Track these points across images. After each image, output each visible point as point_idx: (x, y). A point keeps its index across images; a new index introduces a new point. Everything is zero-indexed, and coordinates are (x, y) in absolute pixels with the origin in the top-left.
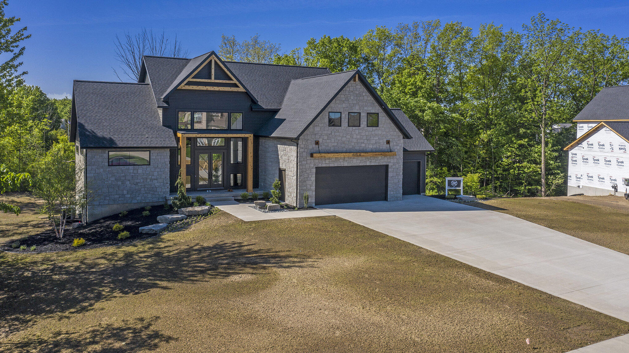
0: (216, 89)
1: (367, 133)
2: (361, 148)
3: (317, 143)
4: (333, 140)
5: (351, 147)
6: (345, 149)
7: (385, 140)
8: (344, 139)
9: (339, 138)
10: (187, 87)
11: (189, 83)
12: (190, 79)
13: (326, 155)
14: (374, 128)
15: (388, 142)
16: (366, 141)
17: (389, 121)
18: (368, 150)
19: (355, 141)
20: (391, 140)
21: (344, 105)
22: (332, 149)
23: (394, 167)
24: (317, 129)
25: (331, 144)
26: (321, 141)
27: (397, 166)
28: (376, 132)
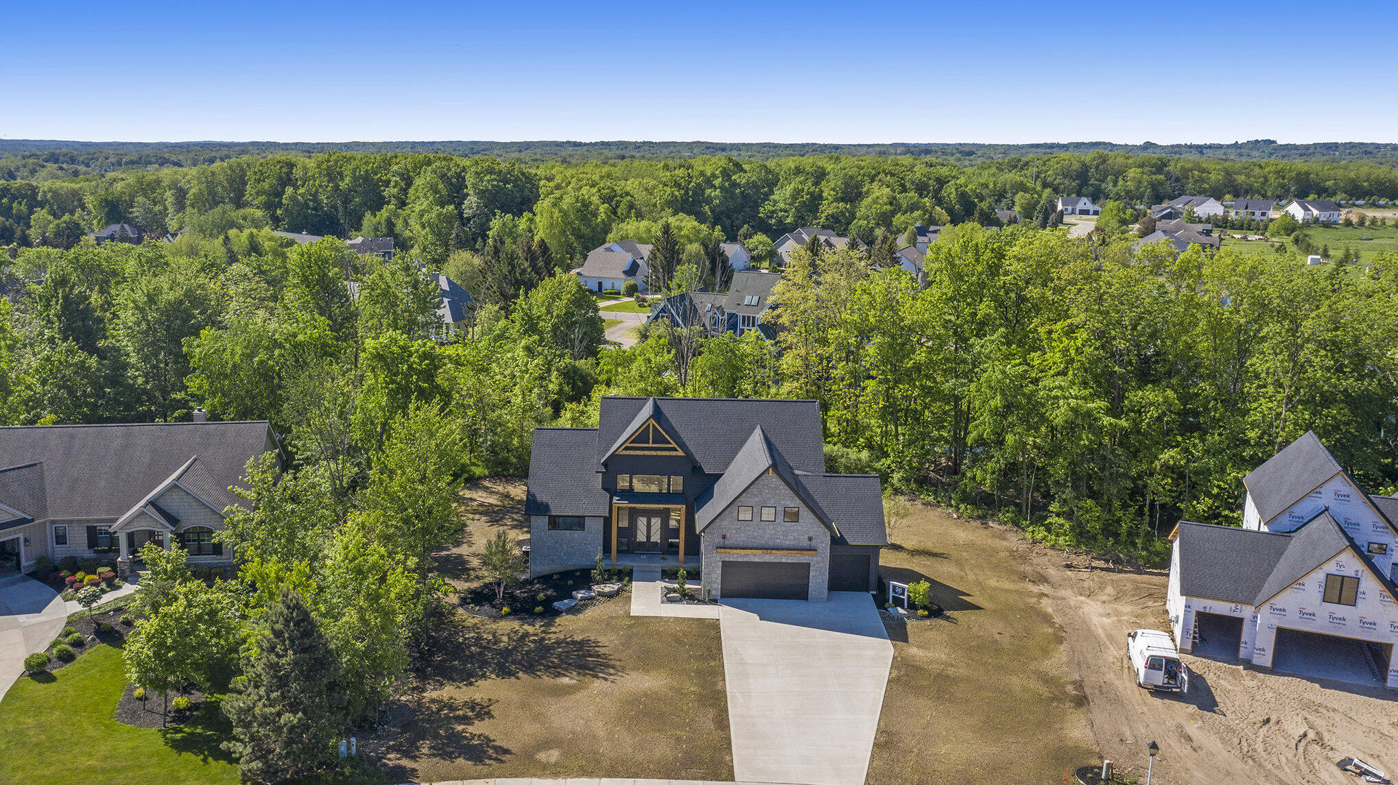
0: (654, 453)
1: (784, 529)
2: (776, 545)
3: (724, 537)
4: (742, 535)
5: (763, 543)
6: (755, 546)
7: (806, 537)
8: (756, 534)
9: (749, 533)
10: (625, 453)
11: (627, 448)
12: (627, 444)
13: (731, 551)
14: (793, 524)
15: (810, 539)
16: (782, 537)
17: (812, 516)
18: (784, 546)
19: (768, 536)
21: (756, 499)
22: (741, 544)
24: (724, 523)
25: (740, 539)
26: (728, 535)
27: (822, 565)
28: (796, 528)
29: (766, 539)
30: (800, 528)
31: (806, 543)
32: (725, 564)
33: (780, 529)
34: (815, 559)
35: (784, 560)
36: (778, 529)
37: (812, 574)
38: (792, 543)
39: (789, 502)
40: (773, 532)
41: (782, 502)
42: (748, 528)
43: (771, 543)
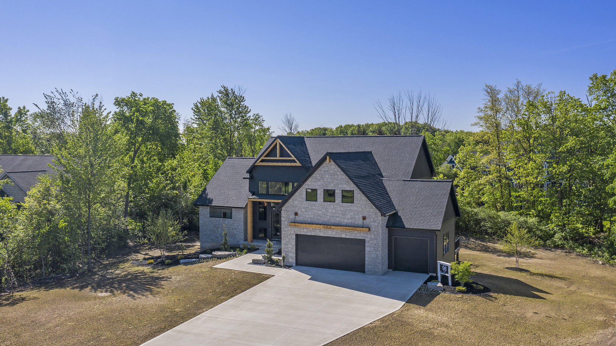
0: (280, 164)
1: (342, 209)
2: (336, 222)
3: (296, 214)
4: (310, 213)
5: (326, 220)
7: (361, 216)
8: (320, 212)
9: (315, 211)
10: (261, 164)
11: (263, 161)
12: (262, 158)
13: (302, 226)
14: (349, 204)
15: (364, 218)
16: (341, 215)
18: (343, 224)
19: (329, 214)
20: (367, 216)
21: (319, 183)
22: (309, 220)
23: (371, 242)
24: (296, 203)
25: (308, 216)
26: (299, 213)
27: (375, 241)
28: (352, 208)
29: (328, 217)
30: (355, 208)
31: (360, 222)
32: (298, 237)
33: (339, 209)
34: (369, 236)
35: (344, 236)
36: (337, 209)
37: (367, 249)
38: (350, 221)
39: (345, 186)
40: (334, 211)
41: (340, 186)
42: (314, 207)
43: (332, 221)
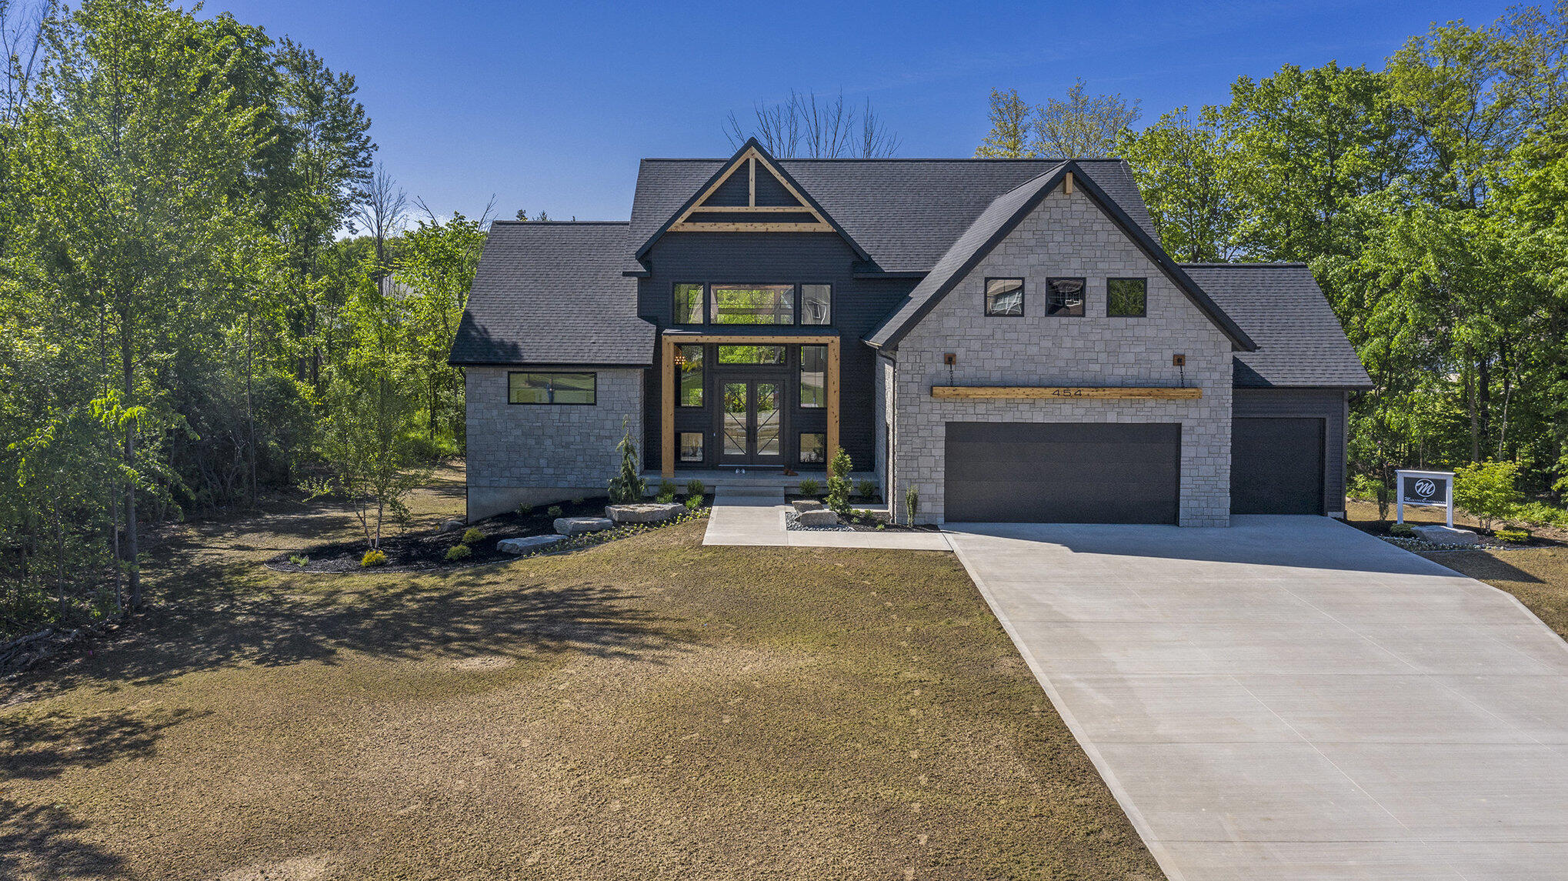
0: (760, 227)
1: (1107, 335)
2: (1088, 376)
3: (950, 359)
4: (998, 353)
5: (1055, 371)
6: (1035, 378)
7: (1169, 355)
8: (1035, 350)
9: (1016, 348)
10: (690, 227)
11: (695, 218)
12: (696, 208)
13: (970, 391)
14: (1131, 321)
15: (1179, 360)
16: (1103, 357)
17: (1180, 299)
18: (1110, 380)
19: (1067, 355)
20: (1189, 354)
21: (1033, 259)
22: (996, 376)
23: (1201, 430)
24: (950, 323)
25: (994, 363)
26: (960, 354)
27: (1212, 428)
28: (1138, 332)
29: (1062, 364)
30: (1151, 332)
31: (1170, 372)
32: (956, 433)
33: (1098, 337)
34: (1193, 413)
35: (1112, 418)
36: (1092, 337)
37: (1187, 452)
38: (1133, 371)
39: (1120, 265)
40: (1080, 344)
41: (1100, 265)
42: (1014, 336)
43: (1074, 374)
